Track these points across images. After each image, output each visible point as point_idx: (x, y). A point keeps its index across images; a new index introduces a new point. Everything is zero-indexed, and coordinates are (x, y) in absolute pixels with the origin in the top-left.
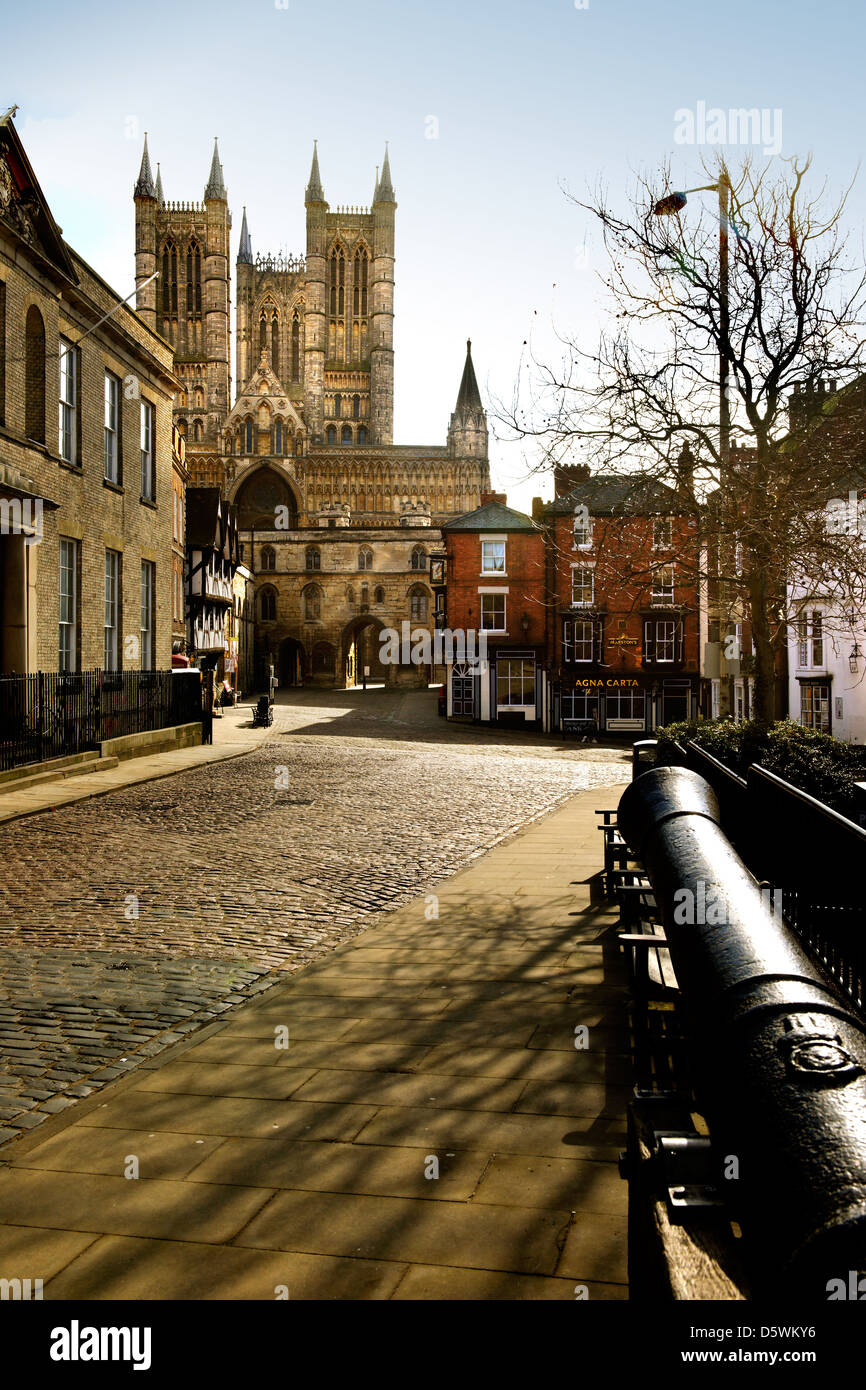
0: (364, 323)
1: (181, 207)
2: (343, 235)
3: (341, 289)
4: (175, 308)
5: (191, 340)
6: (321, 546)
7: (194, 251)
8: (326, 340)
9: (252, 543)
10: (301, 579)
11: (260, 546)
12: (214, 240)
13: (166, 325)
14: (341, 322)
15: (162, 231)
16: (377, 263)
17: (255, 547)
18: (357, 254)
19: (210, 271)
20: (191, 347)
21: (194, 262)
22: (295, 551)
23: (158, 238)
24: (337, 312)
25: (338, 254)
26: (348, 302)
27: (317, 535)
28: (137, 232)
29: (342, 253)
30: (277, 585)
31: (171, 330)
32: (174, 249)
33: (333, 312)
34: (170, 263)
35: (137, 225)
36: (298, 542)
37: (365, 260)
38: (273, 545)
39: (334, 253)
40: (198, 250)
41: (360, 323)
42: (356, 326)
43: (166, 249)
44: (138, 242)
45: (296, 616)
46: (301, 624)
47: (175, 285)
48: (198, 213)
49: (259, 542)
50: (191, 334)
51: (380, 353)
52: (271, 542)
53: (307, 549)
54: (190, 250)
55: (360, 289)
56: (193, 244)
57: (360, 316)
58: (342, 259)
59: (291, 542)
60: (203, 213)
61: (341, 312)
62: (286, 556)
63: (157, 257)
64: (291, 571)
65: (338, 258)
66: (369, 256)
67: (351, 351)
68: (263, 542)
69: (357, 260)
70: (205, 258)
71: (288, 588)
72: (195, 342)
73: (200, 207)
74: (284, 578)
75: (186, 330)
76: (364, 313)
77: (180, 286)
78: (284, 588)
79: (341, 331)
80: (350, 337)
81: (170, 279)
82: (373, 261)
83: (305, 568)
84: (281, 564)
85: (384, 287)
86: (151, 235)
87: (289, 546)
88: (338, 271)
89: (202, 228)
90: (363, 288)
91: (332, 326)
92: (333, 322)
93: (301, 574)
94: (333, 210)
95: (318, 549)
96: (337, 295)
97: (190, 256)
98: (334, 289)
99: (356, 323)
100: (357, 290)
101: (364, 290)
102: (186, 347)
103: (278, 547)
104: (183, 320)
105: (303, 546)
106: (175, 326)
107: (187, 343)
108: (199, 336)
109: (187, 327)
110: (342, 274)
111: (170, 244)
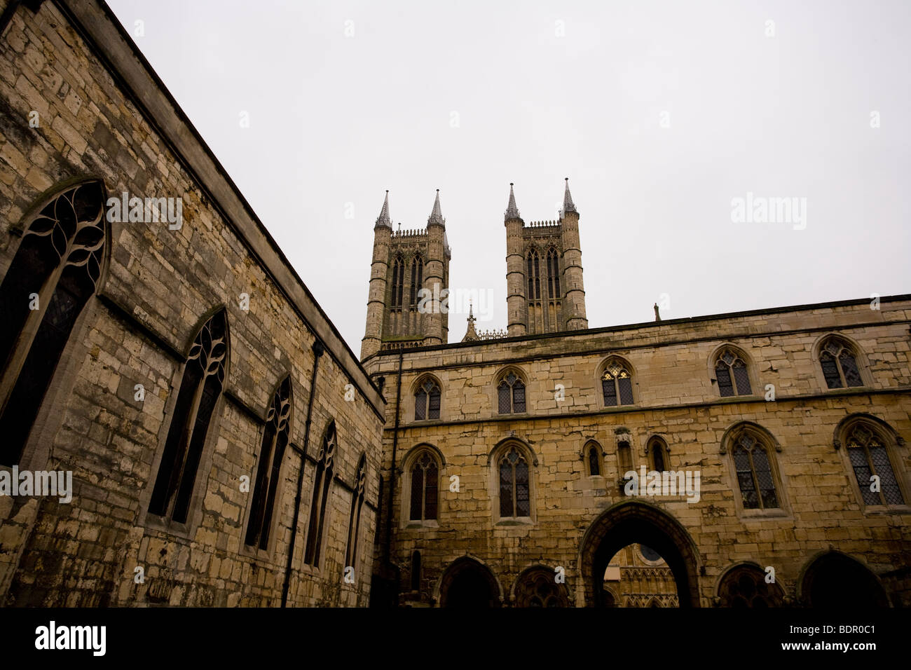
0: (558, 303)
1: (409, 233)
2: (536, 241)
3: (537, 280)
4: (400, 303)
5: (411, 326)
6: (525, 367)
7: (418, 262)
8: (527, 318)
9: (399, 373)
10: (488, 431)
11: (414, 378)
12: (433, 251)
13: (392, 315)
14: (539, 304)
15: (393, 250)
16: (566, 255)
17: (404, 379)
18: (549, 254)
19: (429, 272)
20: (411, 331)
21: (417, 269)
22: (475, 382)
23: (390, 254)
24: (535, 297)
25: (533, 255)
26: (544, 288)
27: (517, 349)
28: (374, 250)
29: (536, 254)
30: (441, 447)
31: (396, 318)
32: (402, 262)
33: (531, 296)
34: (399, 271)
35: (375, 246)
36: (482, 365)
37: (556, 258)
38: (437, 374)
39: (530, 255)
40: (421, 261)
41: (555, 303)
42: (551, 306)
43: (396, 263)
44: (374, 257)
45: (478, 509)
46: (489, 526)
47: (401, 287)
48: (422, 236)
49: (411, 370)
50: (411, 321)
51: (575, 321)
52: (433, 369)
53: (500, 376)
54: (414, 261)
55: (553, 279)
56: (417, 257)
57: (555, 298)
58: (537, 259)
59: (469, 365)
60: (426, 235)
61: (538, 297)
62: (461, 391)
63: (388, 267)
64: (469, 418)
65: (533, 258)
66: (559, 254)
67: (548, 325)
68: (419, 370)
69: (549, 258)
70: (426, 264)
71: (465, 450)
72: (415, 326)
73: (424, 232)
74: (456, 431)
75: (408, 317)
76: (558, 296)
77: (405, 286)
78: (457, 451)
79: (539, 311)
80: (546, 314)
81: (398, 283)
82: (562, 257)
83: (496, 411)
84: (450, 407)
85: (573, 270)
86: (384, 251)
87: (466, 373)
88: (534, 267)
89: (425, 246)
90: (556, 277)
91: (531, 308)
92: (532, 305)
93: (489, 422)
94: (527, 225)
95: (521, 374)
96: (534, 284)
97: (414, 266)
98: (531, 280)
99: (552, 303)
100: (550, 280)
101: (557, 279)
102: (407, 331)
103: (444, 377)
104: (405, 310)
105: (493, 370)
106: (399, 316)
107: (408, 328)
108: (418, 322)
109: (409, 316)
110: (537, 269)
111: (399, 259)
